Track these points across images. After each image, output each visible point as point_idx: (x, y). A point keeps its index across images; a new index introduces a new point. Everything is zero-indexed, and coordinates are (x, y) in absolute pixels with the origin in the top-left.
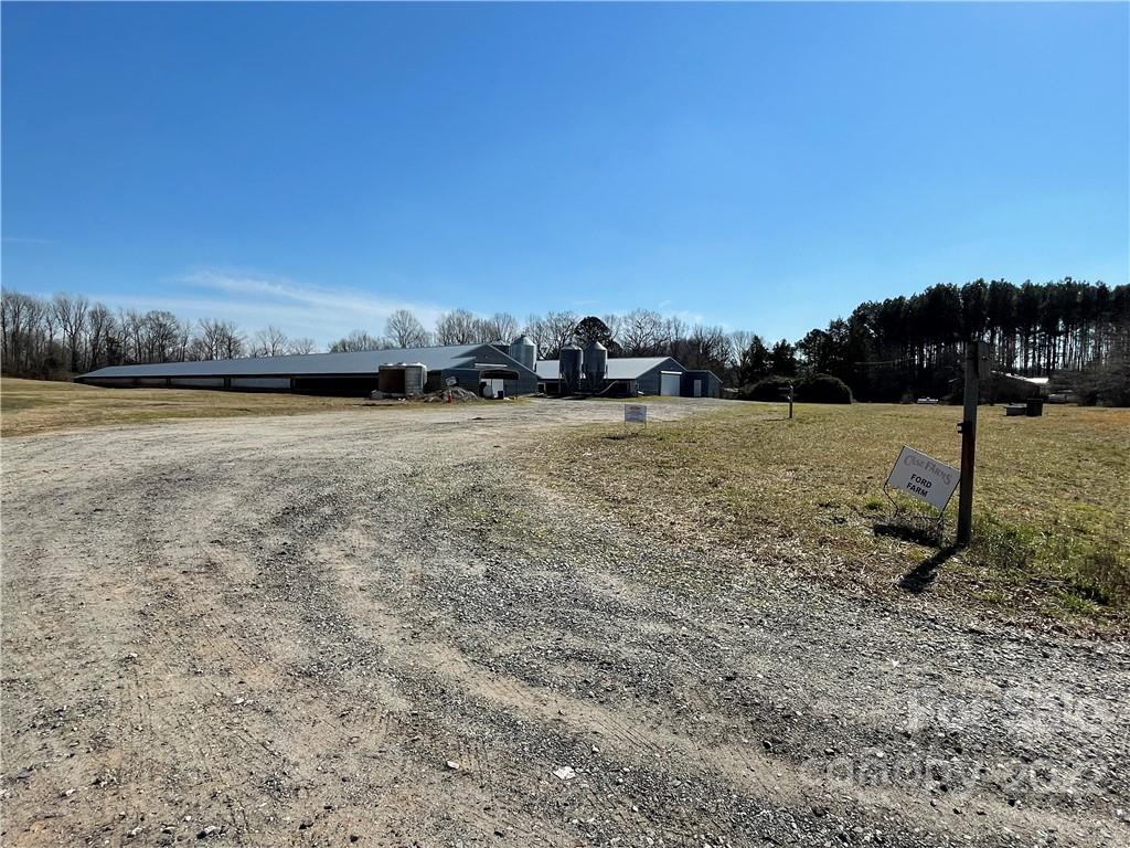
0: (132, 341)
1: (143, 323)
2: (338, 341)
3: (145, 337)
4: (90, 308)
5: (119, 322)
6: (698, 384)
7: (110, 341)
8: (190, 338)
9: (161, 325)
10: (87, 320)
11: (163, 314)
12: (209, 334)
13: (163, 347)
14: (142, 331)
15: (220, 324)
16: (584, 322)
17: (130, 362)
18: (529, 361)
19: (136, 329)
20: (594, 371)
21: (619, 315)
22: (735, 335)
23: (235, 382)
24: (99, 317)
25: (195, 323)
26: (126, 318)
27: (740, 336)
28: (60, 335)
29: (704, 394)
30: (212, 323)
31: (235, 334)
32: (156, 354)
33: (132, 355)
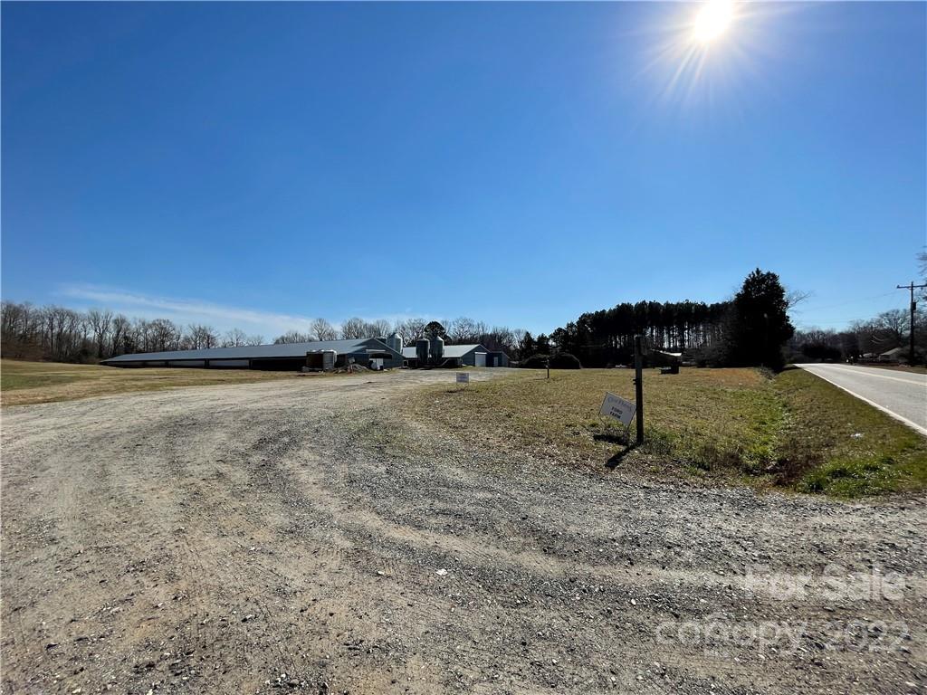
0: (142, 338)
1: (150, 326)
2: (279, 336)
3: (152, 335)
4: (113, 318)
5: (133, 327)
6: (496, 359)
7: (126, 338)
8: (182, 336)
9: (162, 328)
10: (112, 326)
11: (164, 321)
12: (195, 333)
13: (163, 342)
14: (150, 331)
15: (202, 327)
16: (430, 325)
17: (140, 352)
18: (398, 348)
19: (146, 331)
20: (437, 353)
21: (450, 320)
22: (516, 332)
23: (212, 363)
24: (119, 323)
25: (185, 325)
26: (138, 324)
27: (518, 332)
28: (92, 335)
29: (500, 365)
30: (197, 326)
31: (212, 334)
32: (158, 345)
33: (141, 347)
